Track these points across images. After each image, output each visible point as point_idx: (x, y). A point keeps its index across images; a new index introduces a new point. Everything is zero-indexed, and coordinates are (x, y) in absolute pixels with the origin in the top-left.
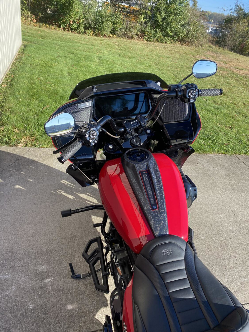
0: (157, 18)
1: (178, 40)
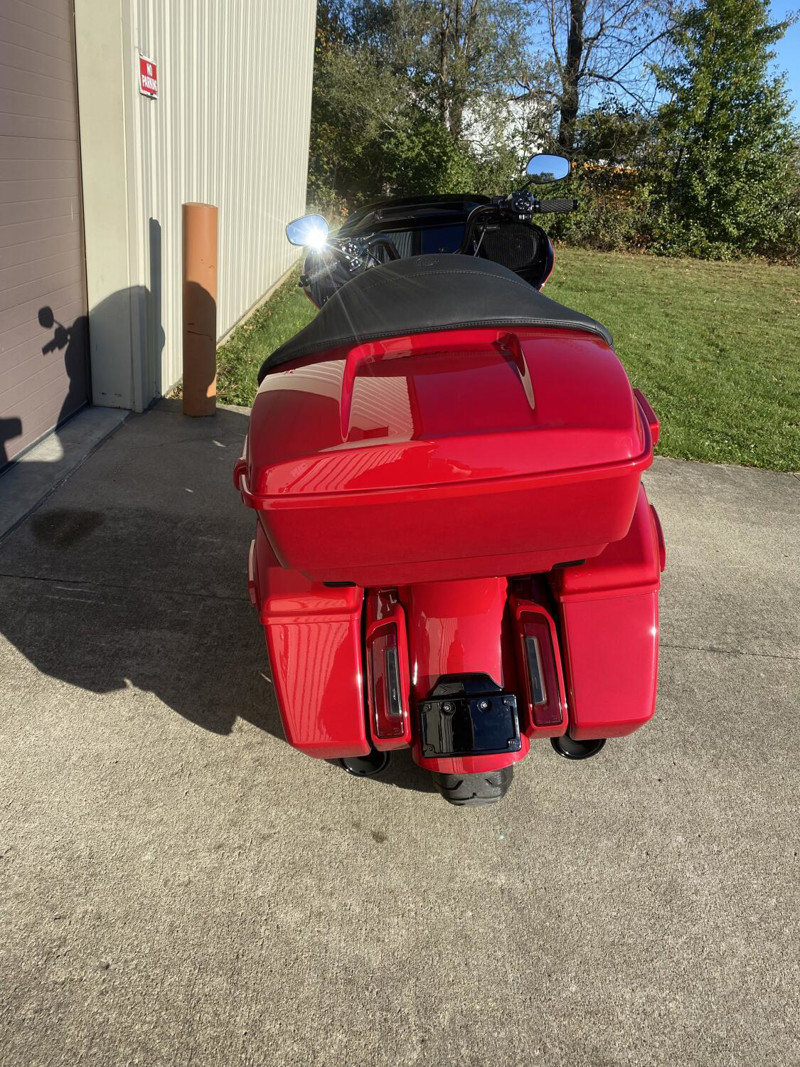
0: (693, 190)
1: (758, 250)
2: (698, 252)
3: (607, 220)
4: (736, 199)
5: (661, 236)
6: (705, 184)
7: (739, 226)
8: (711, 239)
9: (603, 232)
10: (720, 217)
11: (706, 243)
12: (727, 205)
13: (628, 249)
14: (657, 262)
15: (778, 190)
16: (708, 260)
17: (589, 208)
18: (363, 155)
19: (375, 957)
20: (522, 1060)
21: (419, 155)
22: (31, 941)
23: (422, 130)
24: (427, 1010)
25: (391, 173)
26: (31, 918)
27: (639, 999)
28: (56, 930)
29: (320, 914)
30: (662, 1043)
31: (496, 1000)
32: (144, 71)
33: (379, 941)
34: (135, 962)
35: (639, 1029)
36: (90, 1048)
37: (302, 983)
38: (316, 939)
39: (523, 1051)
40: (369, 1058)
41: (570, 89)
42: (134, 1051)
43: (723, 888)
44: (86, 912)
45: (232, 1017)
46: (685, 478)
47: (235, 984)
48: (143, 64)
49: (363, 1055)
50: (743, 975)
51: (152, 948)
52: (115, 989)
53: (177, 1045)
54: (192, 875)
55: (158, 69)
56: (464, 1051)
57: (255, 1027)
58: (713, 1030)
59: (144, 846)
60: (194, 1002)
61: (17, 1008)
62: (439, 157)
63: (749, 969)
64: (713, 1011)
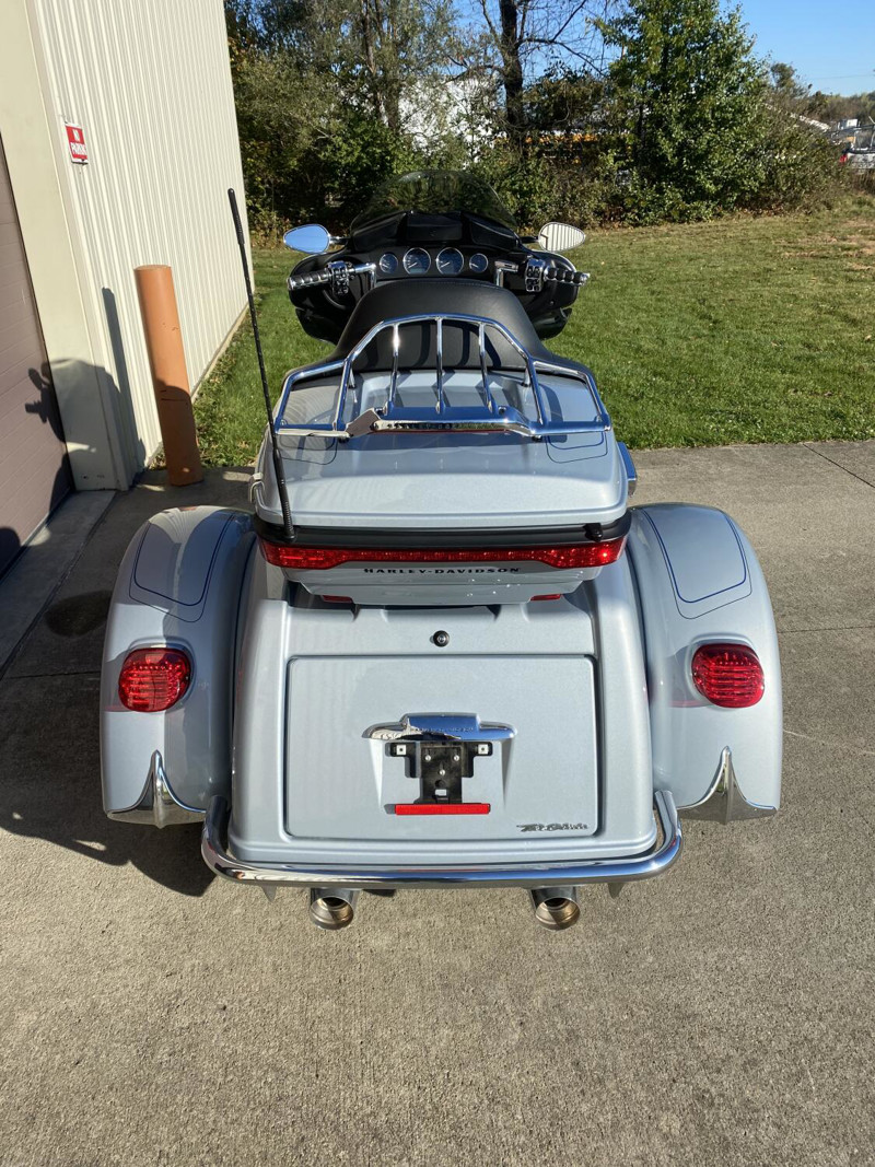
0: (661, 150)
1: (741, 203)
2: (676, 217)
3: (573, 197)
4: (707, 152)
5: (634, 205)
6: (672, 140)
7: (716, 181)
8: (687, 199)
9: (571, 211)
10: (694, 174)
11: (683, 205)
12: (699, 159)
13: (600, 225)
14: (634, 234)
15: (752, 134)
16: (689, 223)
17: (552, 187)
18: (300, 168)
19: (464, 962)
20: (612, 1025)
21: (359, 158)
22: (150, 997)
23: (359, 130)
24: (521, 996)
25: (333, 183)
26: (145, 979)
27: (712, 958)
28: (171, 985)
29: (408, 934)
30: (737, 992)
31: (582, 980)
32: (72, 139)
33: (466, 947)
34: (249, 1000)
35: (714, 984)
36: (226, 1076)
37: (403, 994)
38: (408, 956)
39: (612, 1018)
40: (476, 1045)
41: (511, 60)
42: (266, 1072)
43: (777, 852)
44: (194, 966)
45: (347, 1031)
46: (693, 467)
47: (343, 1004)
48: (70, 130)
49: (469, 1043)
50: (804, 923)
51: (261, 986)
52: (236, 1025)
53: (303, 1061)
54: (282, 919)
55: (83, 132)
56: (559, 1026)
57: (368, 1036)
58: (782, 974)
59: (233, 902)
60: (309, 1025)
61: (152, 1054)
62: (382, 157)
63: (809, 917)
64: (779, 958)
